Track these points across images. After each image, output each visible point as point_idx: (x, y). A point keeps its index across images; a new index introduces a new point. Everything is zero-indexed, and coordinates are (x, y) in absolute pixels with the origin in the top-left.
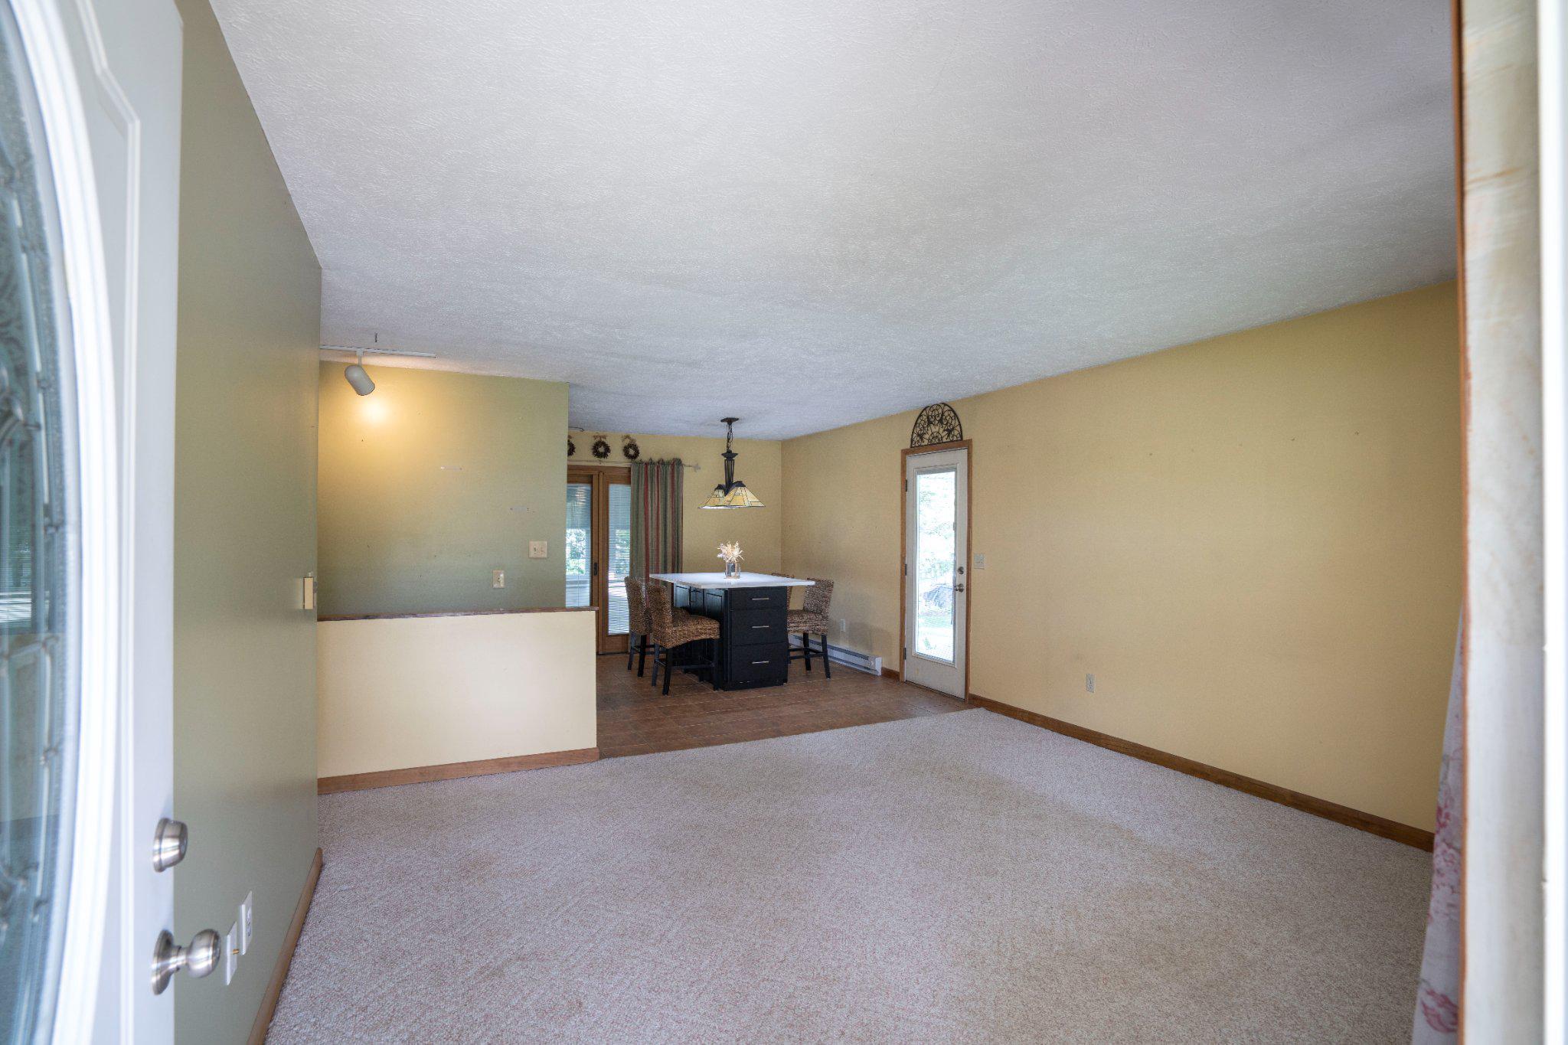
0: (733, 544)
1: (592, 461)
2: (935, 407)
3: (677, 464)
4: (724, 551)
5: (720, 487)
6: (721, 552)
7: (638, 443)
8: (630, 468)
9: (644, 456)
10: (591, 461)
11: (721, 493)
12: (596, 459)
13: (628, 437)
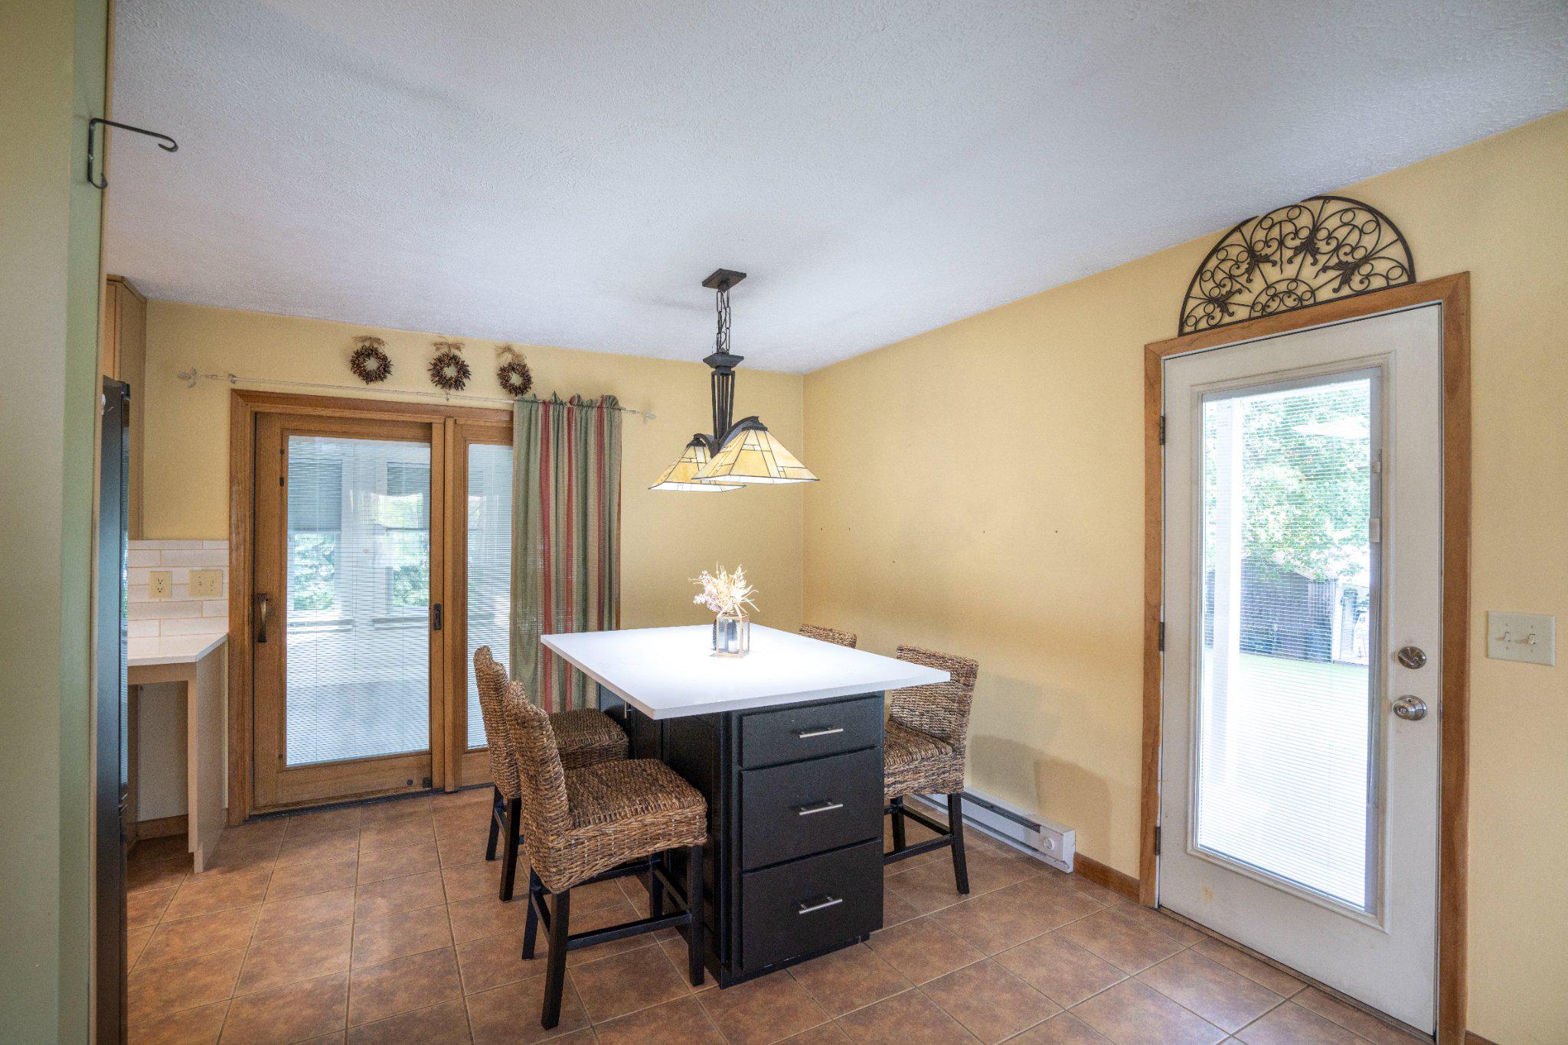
0: (731, 571)
1: (432, 395)
2: (1282, 215)
3: (609, 405)
4: (709, 588)
5: (697, 441)
6: (701, 589)
7: (531, 364)
8: (512, 413)
9: (541, 389)
10: (426, 394)
11: (702, 454)
12: (438, 390)
13: (508, 349)
